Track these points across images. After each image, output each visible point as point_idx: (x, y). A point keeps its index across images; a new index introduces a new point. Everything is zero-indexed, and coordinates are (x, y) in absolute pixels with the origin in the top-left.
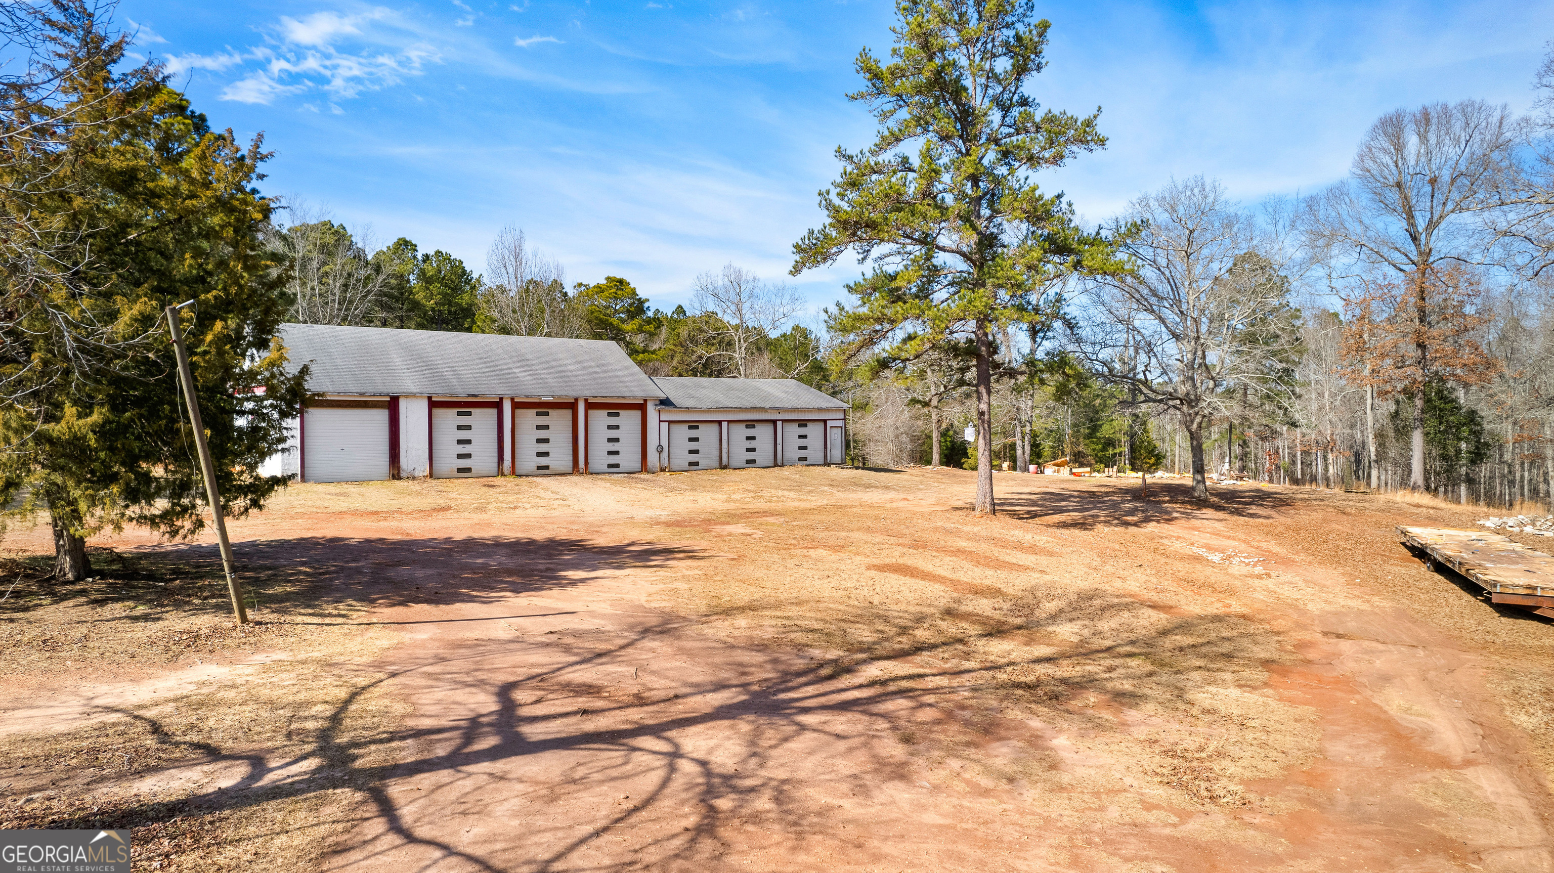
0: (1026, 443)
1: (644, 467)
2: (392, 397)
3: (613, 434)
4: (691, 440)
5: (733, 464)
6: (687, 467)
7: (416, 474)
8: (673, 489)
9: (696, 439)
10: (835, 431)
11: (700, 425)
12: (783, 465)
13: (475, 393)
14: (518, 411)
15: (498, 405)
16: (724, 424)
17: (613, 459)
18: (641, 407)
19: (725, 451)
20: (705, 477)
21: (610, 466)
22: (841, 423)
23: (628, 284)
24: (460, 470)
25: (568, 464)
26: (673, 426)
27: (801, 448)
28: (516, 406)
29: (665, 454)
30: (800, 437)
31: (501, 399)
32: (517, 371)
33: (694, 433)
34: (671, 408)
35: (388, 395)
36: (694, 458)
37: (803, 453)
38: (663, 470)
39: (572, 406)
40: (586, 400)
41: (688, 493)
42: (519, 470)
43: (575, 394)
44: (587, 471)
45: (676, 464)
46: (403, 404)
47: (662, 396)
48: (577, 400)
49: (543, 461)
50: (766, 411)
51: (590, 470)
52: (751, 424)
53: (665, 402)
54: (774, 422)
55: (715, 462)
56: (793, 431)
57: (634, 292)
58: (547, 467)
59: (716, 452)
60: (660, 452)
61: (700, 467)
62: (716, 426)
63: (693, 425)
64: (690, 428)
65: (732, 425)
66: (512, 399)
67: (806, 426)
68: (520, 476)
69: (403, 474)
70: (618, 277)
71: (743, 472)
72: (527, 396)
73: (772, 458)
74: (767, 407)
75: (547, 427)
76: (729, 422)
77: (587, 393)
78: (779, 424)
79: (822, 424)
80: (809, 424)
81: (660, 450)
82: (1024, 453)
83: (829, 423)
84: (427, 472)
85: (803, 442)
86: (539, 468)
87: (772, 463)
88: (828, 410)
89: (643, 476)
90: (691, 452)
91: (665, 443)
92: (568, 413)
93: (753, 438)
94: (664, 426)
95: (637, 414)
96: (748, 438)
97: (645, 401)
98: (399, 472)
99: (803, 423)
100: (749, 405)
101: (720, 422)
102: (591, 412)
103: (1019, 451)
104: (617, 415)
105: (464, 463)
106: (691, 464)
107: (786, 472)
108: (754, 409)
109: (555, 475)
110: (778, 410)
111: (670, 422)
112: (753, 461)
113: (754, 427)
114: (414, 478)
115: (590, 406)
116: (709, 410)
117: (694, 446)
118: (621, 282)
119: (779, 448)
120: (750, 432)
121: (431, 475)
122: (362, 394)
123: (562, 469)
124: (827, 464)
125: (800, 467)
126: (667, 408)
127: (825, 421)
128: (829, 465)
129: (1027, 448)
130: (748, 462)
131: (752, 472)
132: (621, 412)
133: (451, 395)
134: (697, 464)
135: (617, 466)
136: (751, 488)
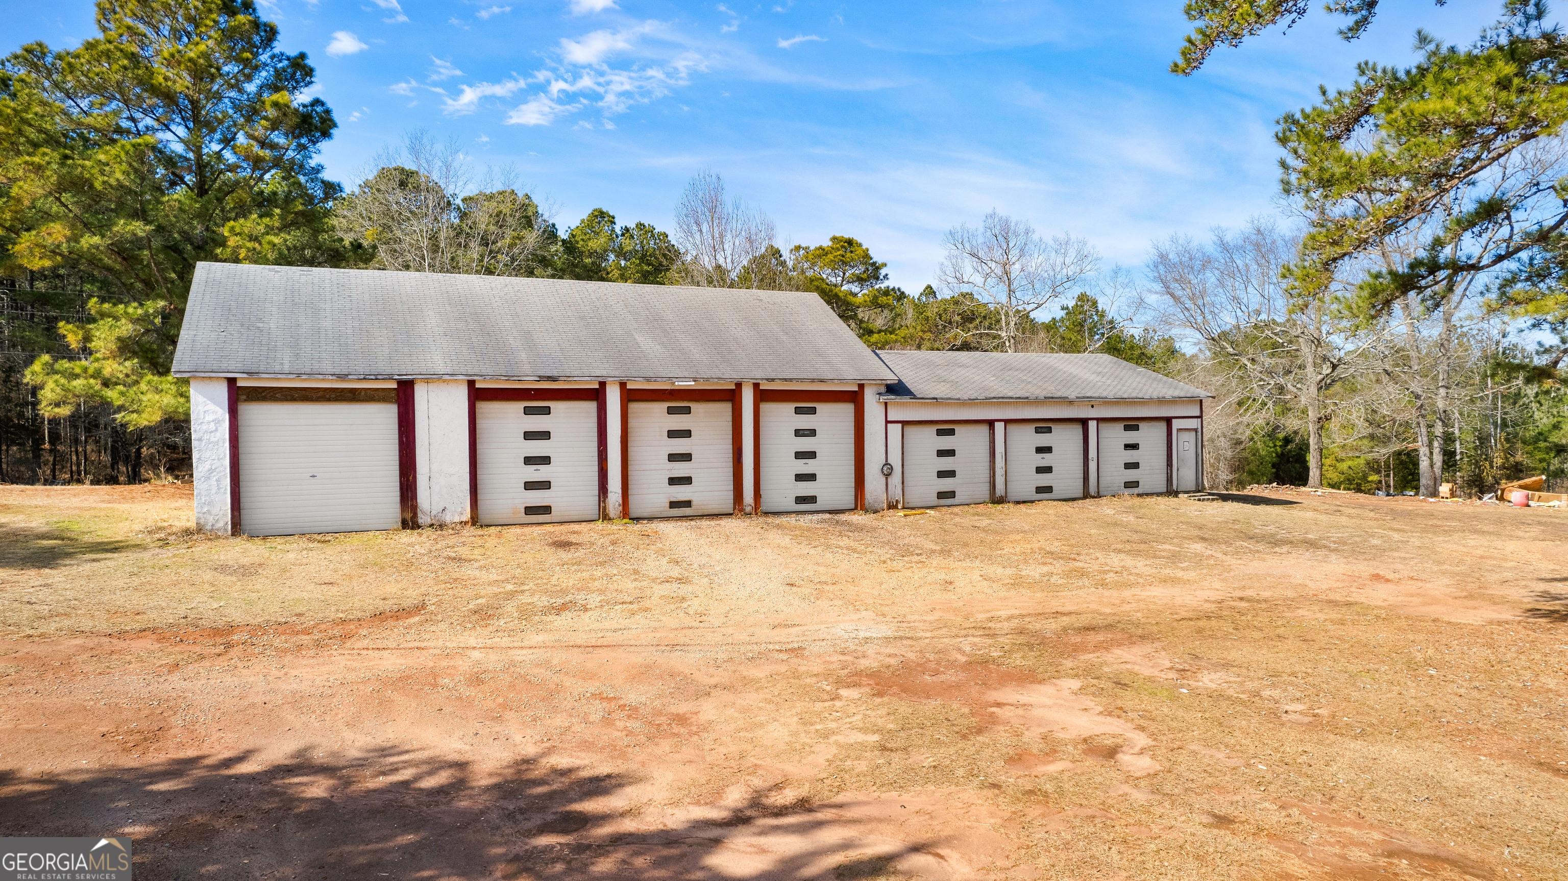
0: (1436, 451)
1: (860, 503)
2: (400, 382)
3: (806, 444)
4: (941, 453)
5: (1013, 496)
6: (934, 500)
7: (448, 518)
8: (906, 551)
9: (951, 453)
10: (1185, 436)
11: (958, 428)
12: (1099, 496)
13: (554, 373)
14: (634, 407)
15: (597, 395)
16: (1000, 427)
17: (806, 489)
18: (855, 398)
19: (999, 472)
20: (967, 521)
21: (800, 500)
22: (1194, 424)
23: (860, 245)
24: (529, 510)
25: (722, 497)
26: (909, 430)
27: (1128, 466)
28: (630, 396)
29: (896, 479)
30: (1128, 447)
31: (603, 384)
32: (639, 338)
33: (946, 443)
34: (906, 399)
35: (390, 378)
36: (946, 484)
37: (1132, 475)
38: (892, 506)
39: (732, 396)
40: (756, 386)
41: (936, 561)
42: (636, 508)
43: (736, 376)
44: (759, 510)
45: (914, 498)
46: (421, 394)
47: (891, 378)
48: (739, 385)
49: (681, 493)
50: (1071, 403)
51: (764, 507)
52: (1044, 426)
53: (896, 389)
54: (1084, 422)
55: (983, 491)
56: (1116, 436)
57: (866, 256)
58: (688, 504)
59: (985, 475)
60: (887, 475)
61: (956, 500)
62: (985, 429)
63: (946, 429)
64: (940, 433)
65: (1012, 428)
66: (623, 385)
67: (1136, 428)
68: (637, 519)
69: (423, 519)
70: (847, 236)
71: (1032, 510)
72: (648, 379)
73: (1080, 482)
74: (1072, 395)
75: (687, 434)
76: (1007, 422)
77: (758, 374)
78: (1092, 425)
79: (1163, 426)
80: (1142, 425)
81: (887, 471)
82: (1432, 465)
83: (1176, 424)
84: (467, 516)
85: (1131, 457)
86: (673, 505)
87: (1079, 492)
88: (1175, 401)
89: (857, 518)
90: (942, 474)
91: (895, 460)
92: (725, 409)
93: (1048, 450)
94: (895, 430)
95: (847, 409)
96: (1040, 450)
97: (861, 387)
98: (415, 515)
99: (1131, 424)
100: (1042, 394)
101: (991, 423)
102: (765, 407)
103: (1424, 464)
104: (813, 411)
105: (537, 498)
106: (941, 495)
107: (1106, 508)
108: (1050, 400)
109: (702, 516)
110: (1092, 401)
111: (904, 423)
112: (1049, 489)
113: (1049, 430)
114: (441, 526)
115: (763, 396)
116: (972, 402)
117: (946, 463)
118: (850, 242)
119: (1093, 466)
120: (1044, 440)
121: (475, 520)
122: (342, 377)
123: (715, 508)
124: (1171, 492)
125: (1129, 501)
126: (899, 399)
127: (1168, 421)
128: (1176, 494)
129: (1438, 459)
130: (1040, 490)
131: (1048, 510)
132: (820, 407)
133: (509, 378)
134: (952, 494)
135: (812, 499)
136: (1055, 546)
